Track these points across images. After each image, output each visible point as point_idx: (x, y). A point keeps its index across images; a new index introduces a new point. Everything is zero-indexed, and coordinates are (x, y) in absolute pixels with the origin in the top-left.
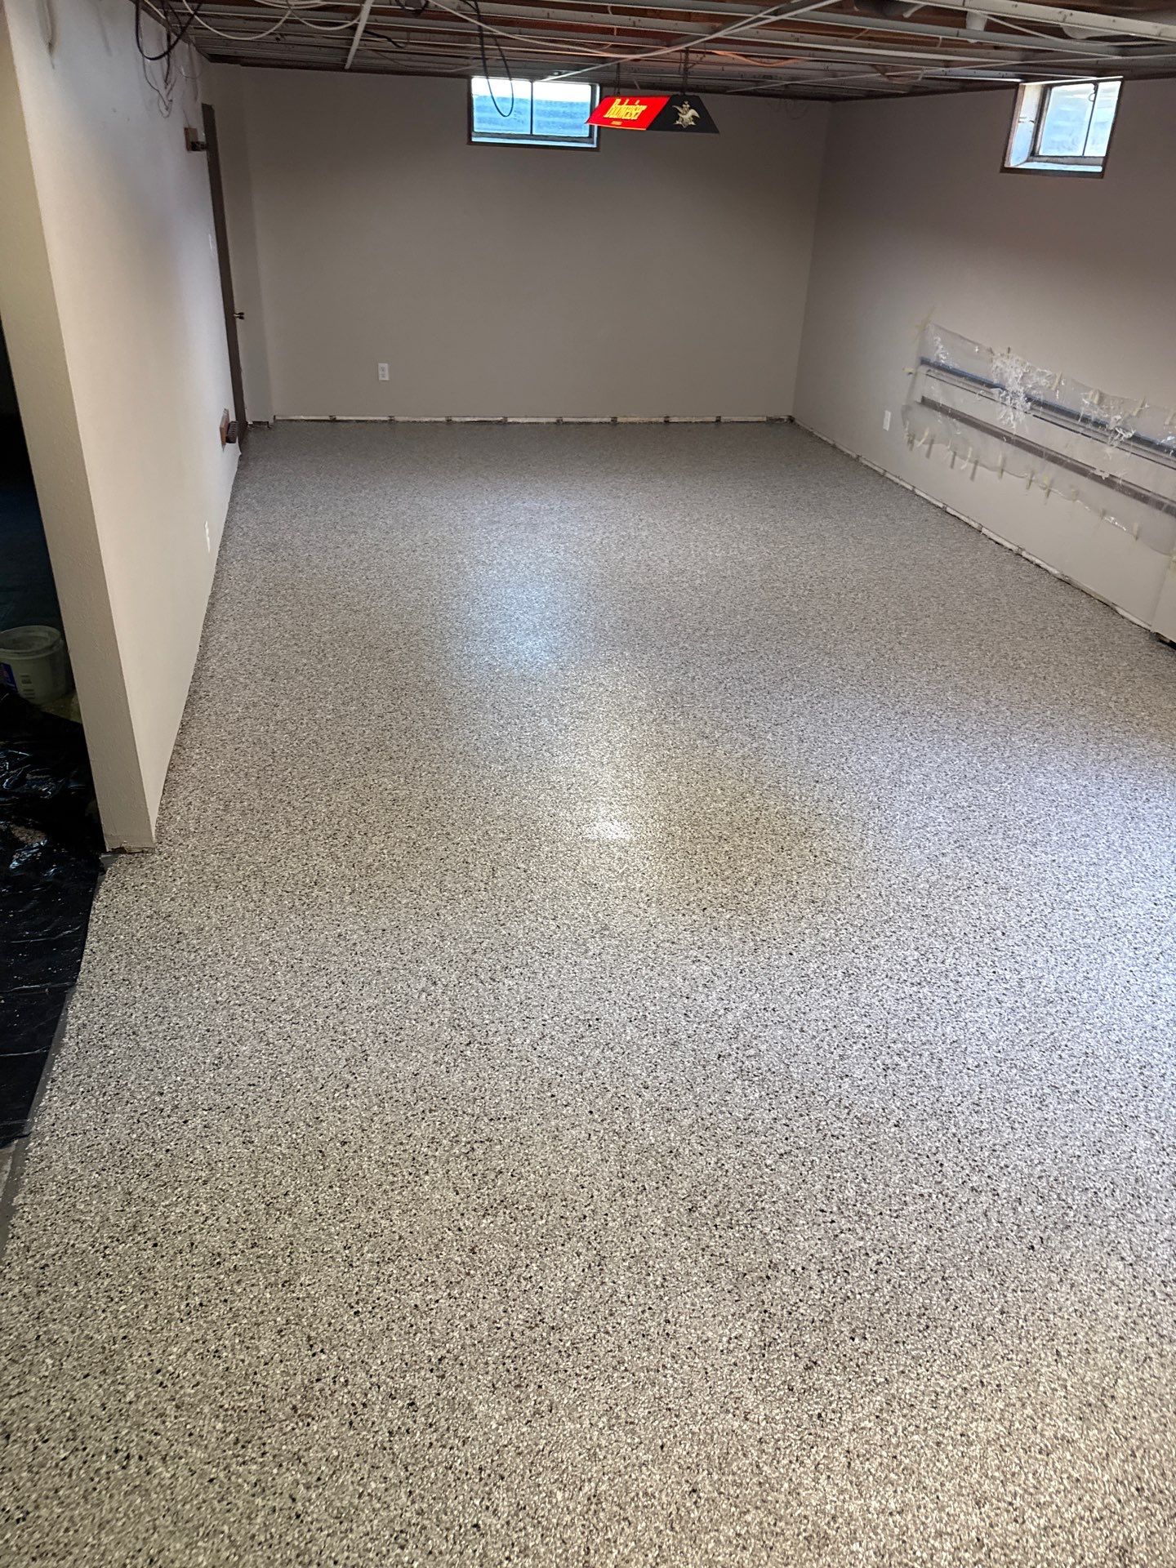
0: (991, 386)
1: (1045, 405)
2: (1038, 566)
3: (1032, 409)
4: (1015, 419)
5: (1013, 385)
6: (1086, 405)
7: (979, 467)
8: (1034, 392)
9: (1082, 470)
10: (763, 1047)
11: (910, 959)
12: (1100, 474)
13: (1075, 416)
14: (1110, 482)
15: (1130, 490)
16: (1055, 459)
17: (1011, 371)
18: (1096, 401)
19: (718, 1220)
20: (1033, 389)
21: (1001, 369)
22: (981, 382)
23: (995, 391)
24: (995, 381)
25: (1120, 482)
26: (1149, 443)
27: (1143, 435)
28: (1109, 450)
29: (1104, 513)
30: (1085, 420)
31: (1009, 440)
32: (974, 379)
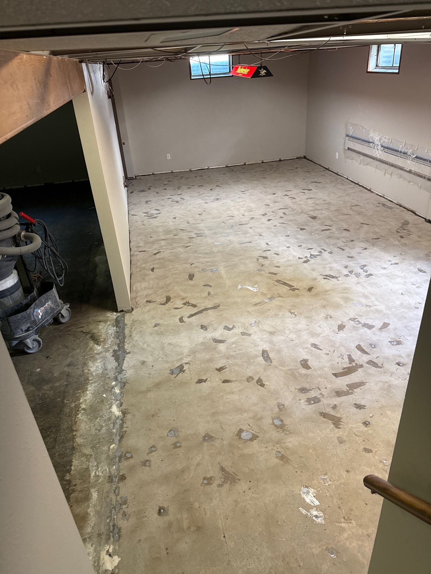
1: (387, 148)
2: (390, 200)
3: (383, 149)
4: (378, 153)
6: (400, 147)
12: (406, 169)
13: (397, 151)
14: (410, 172)
15: (417, 174)
16: (393, 165)
18: (403, 146)
20: (383, 143)
21: (372, 137)
22: (366, 142)
23: (371, 144)
24: (371, 141)
25: (413, 172)
26: (421, 159)
27: (419, 156)
28: (409, 162)
29: (409, 182)
30: (401, 152)
31: (377, 160)
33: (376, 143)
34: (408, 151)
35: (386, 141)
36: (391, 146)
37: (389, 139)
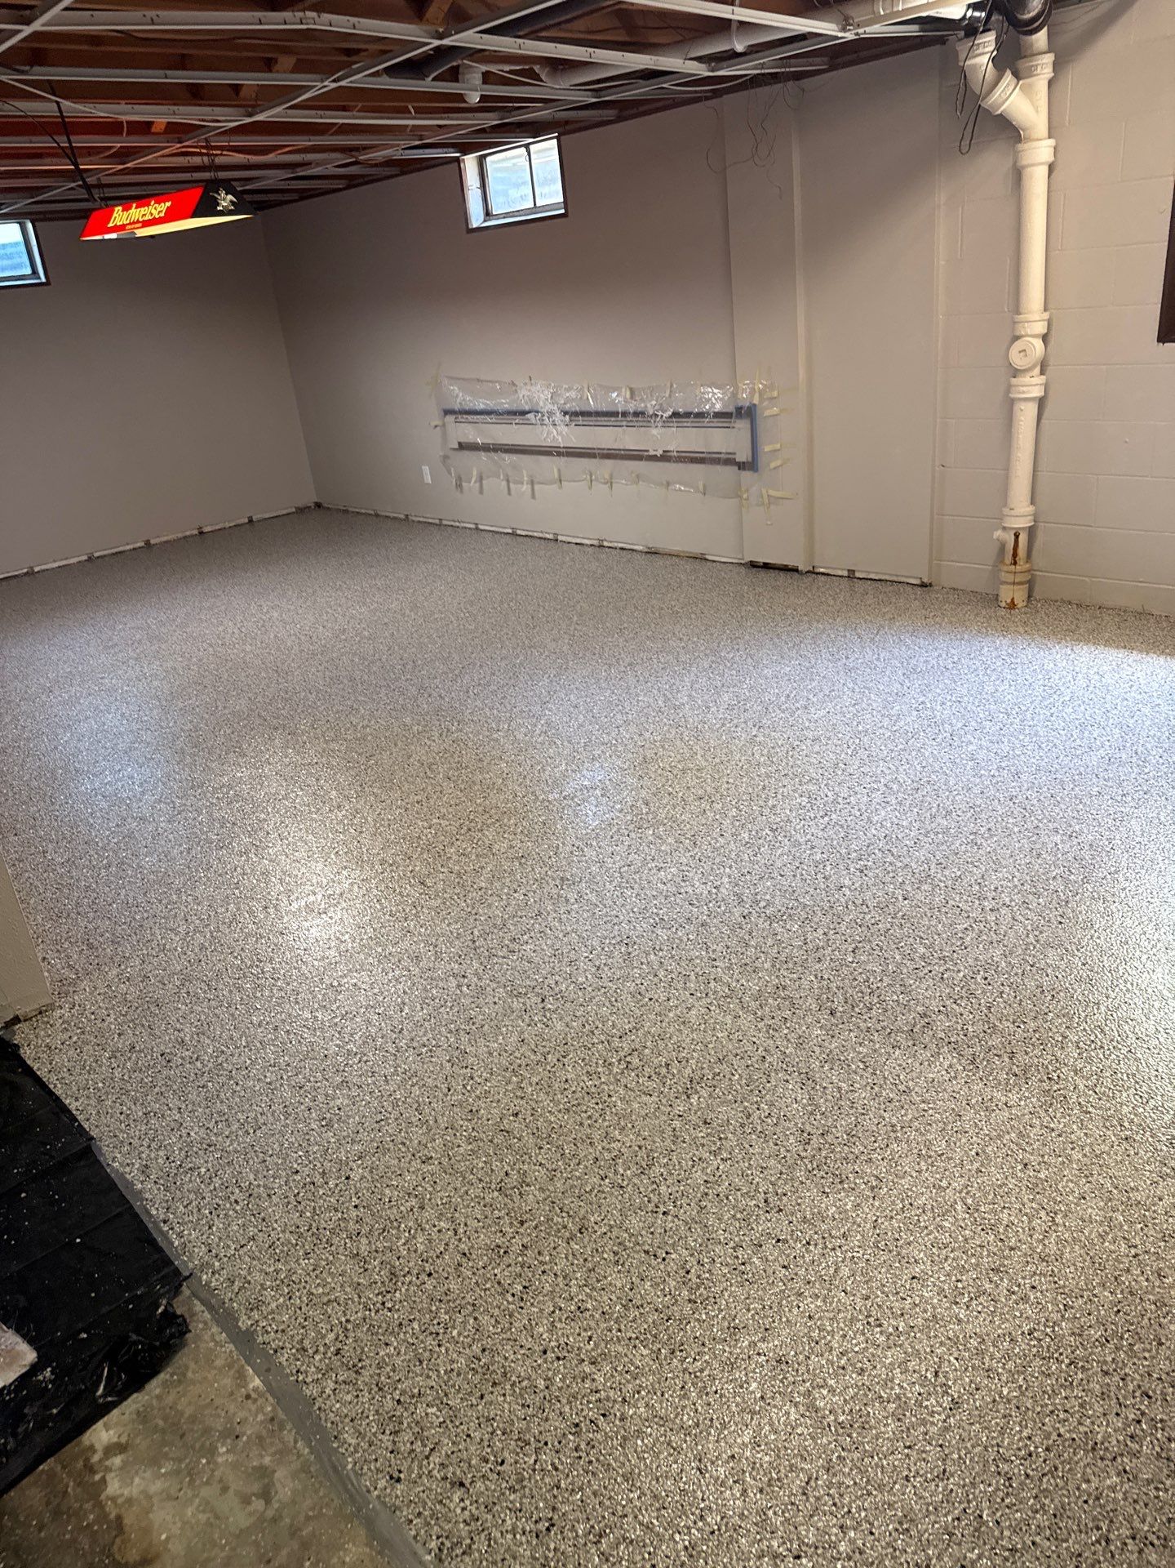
0: (523, 413)
1: (583, 414)
5: (546, 406)
7: (537, 487)
8: (568, 406)
9: (636, 456)
12: (655, 453)
14: (665, 457)
15: (686, 457)
16: (609, 455)
17: (538, 394)
20: (565, 404)
21: (528, 396)
23: (531, 416)
24: (527, 408)
25: (675, 454)
26: (689, 415)
28: (655, 431)
29: (668, 484)
30: (624, 414)
32: (505, 413)
33: (545, 410)
34: (645, 406)
35: (571, 397)
36: (591, 405)
37: (579, 390)
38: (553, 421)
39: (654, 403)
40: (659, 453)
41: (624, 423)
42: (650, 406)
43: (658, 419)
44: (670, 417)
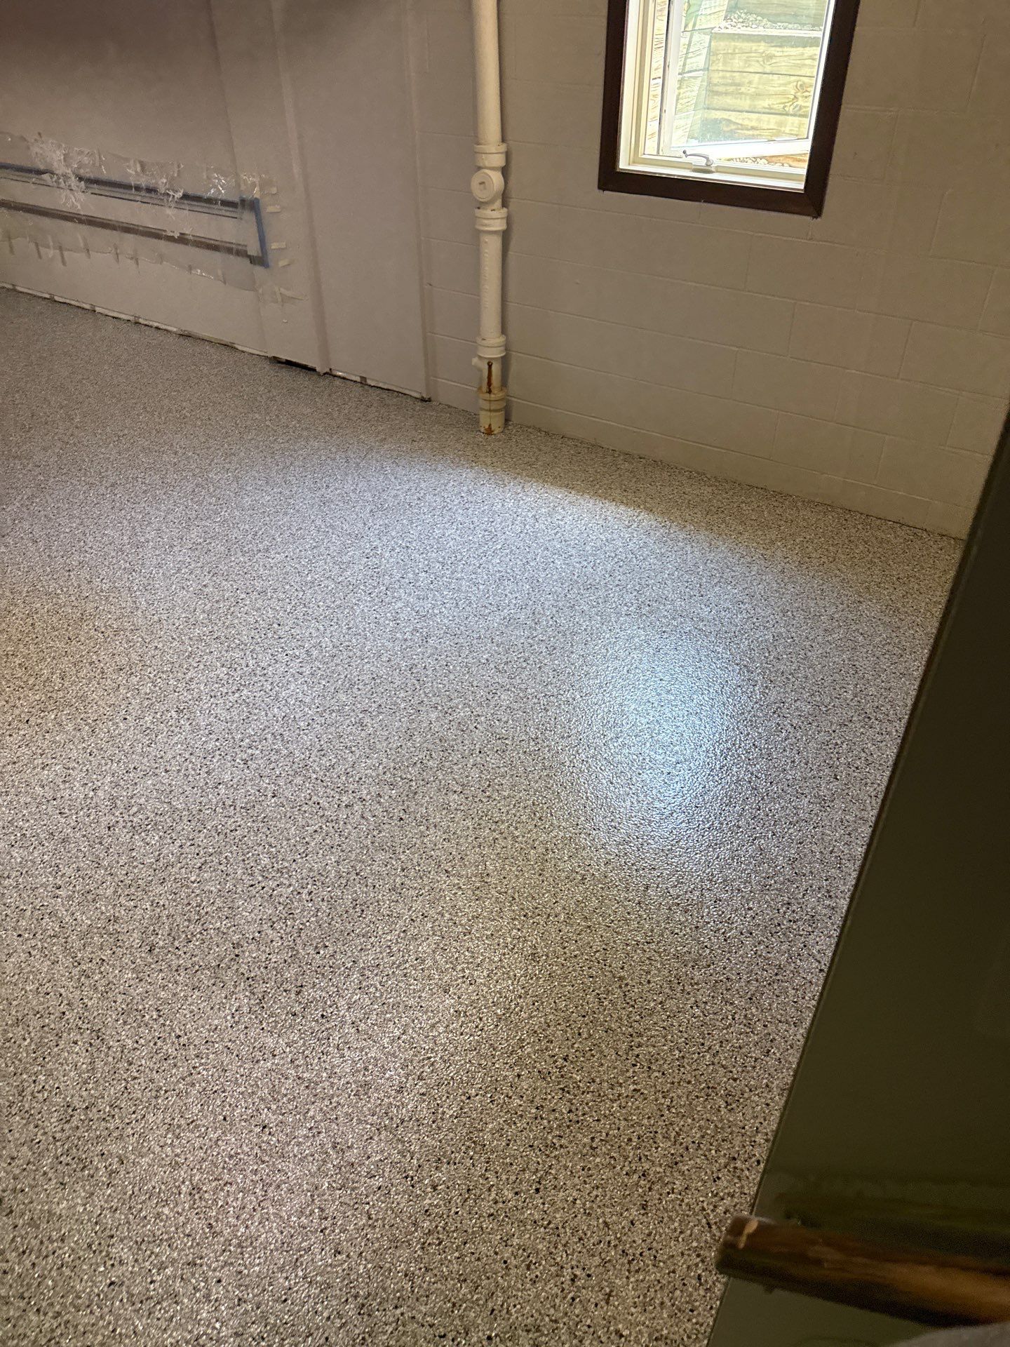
0: (40, 172)
1: (97, 182)
2: (157, 328)
3: (87, 188)
4: (78, 200)
5: (61, 169)
6: (132, 174)
7: (66, 254)
8: (82, 172)
9: (156, 235)
10: (142, 801)
11: (222, 675)
12: (171, 234)
13: (128, 187)
14: (182, 240)
15: (201, 242)
16: (128, 229)
17: (51, 154)
18: (139, 169)
19: (176, 944)
20: (79, 168)
21: (41, 154)
22: (30, 171)
23: (46, 177)
24: (42, 167)
25: (191, 237)
26: (198, 199)
27: (190, 192)
28: (169, 212)
29: (190, 268)
30: (138, 188)
31: (81, 221)
32: (21, 169)
33: (59, 172)
34: (157, 183)
35: (87, 162)
36: (105, 174)
37: (90, 155)
38: (70, 186)
39: (165, 181)
40: (176, 235)
41: (138, 198)
42: (162, 183)
43: (170, 199)
44: (181, 198)
